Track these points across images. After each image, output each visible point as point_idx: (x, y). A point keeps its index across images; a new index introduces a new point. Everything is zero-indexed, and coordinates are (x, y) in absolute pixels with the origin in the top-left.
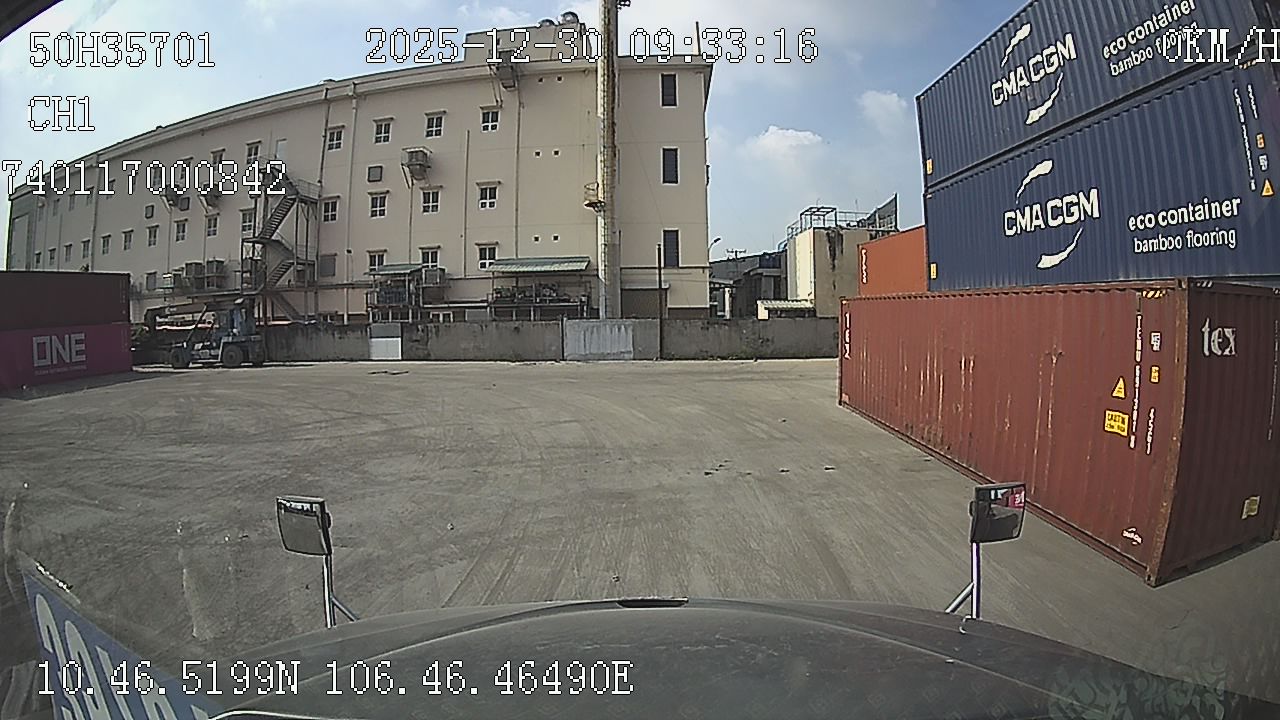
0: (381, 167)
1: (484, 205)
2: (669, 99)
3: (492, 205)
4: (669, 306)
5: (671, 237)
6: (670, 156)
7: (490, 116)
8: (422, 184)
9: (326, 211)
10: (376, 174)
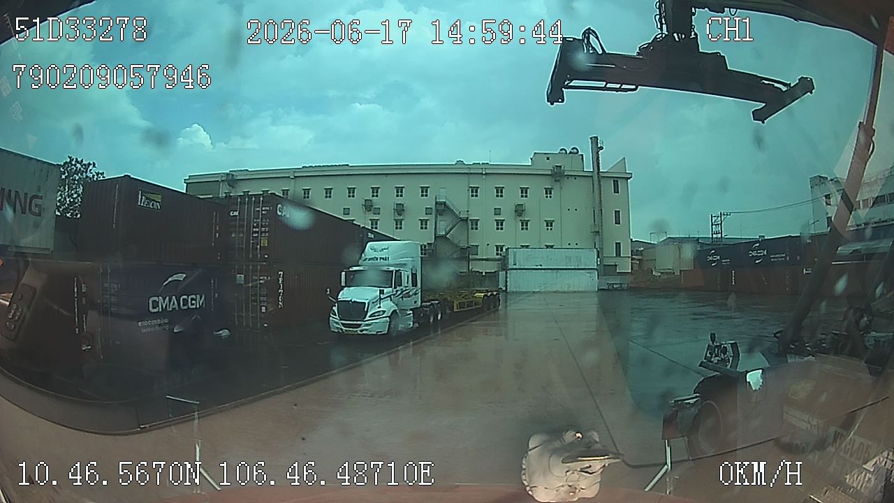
0: (500, 209)
1: (548, 229)
2: (616, 191)
3: (551, 229)
4: (618, 271)
5: (618, 245)
6: (617, 213)
7: (549, 191)
8: (521, 218)
9: (472, 225)
10: (497, 212)
